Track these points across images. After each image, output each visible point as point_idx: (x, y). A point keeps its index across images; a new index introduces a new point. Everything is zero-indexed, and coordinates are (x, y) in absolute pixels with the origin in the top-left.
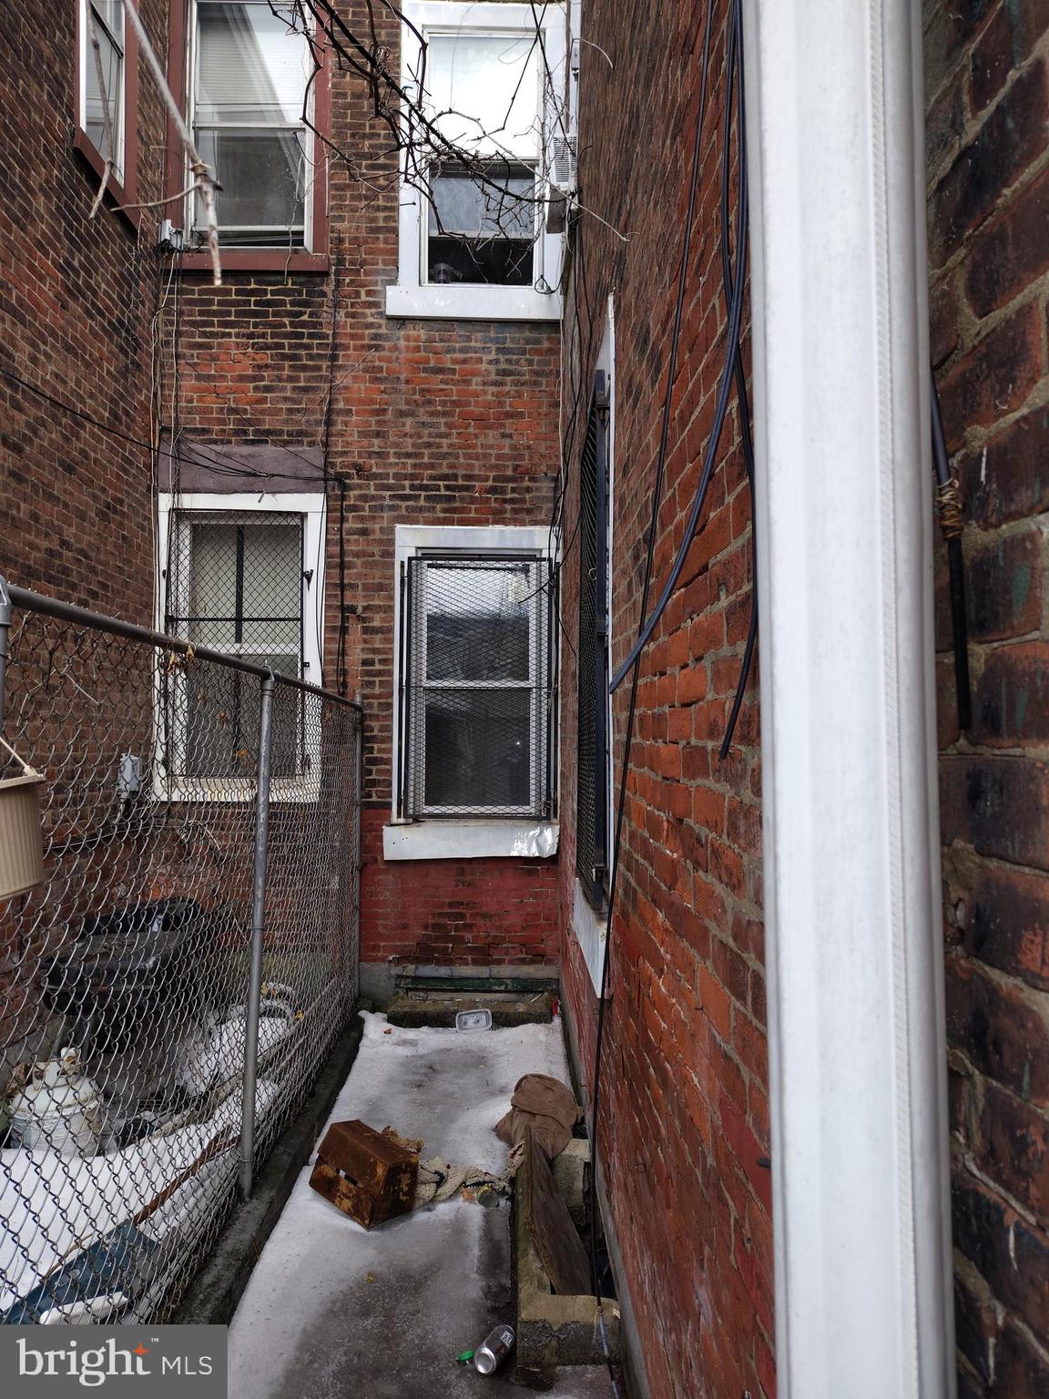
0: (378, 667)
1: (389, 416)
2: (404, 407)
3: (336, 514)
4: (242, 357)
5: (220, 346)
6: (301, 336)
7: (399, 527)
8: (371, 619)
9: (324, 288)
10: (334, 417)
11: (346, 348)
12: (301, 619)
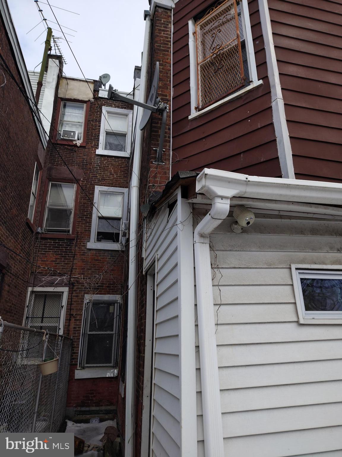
0: (77, 329)
1: (85, 270)
2: (89, 268)
3: (70, 292)
4: (52, 256)
5: (48, 254)
6: (67, 252)
7: (85, 295)
8: (77, 317)
9: (73, 242)
10: (73, 270)
11: (77, 255)
12: (60, 317)
